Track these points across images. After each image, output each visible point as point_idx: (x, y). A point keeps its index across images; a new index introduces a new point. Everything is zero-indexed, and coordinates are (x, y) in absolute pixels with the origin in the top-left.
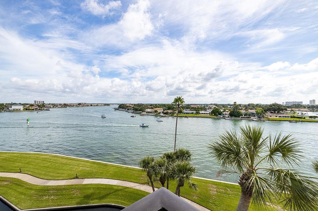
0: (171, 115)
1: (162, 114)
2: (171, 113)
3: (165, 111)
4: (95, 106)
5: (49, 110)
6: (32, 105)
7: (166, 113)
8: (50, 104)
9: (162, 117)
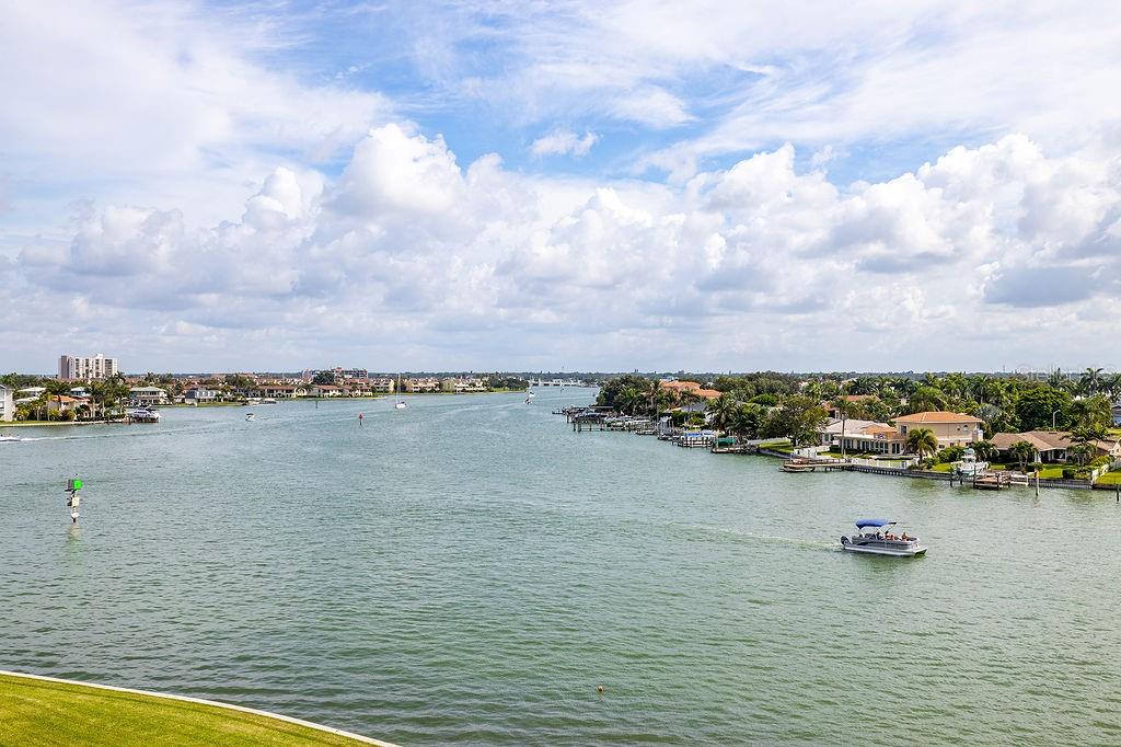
0: (1058, 472)
1: (972, 467)
2: (1057, 452)
3: (1003, 441)
4: (422, 391)
5: (153, 420)
6: (58, 389)
7: (1007, 459)
8: (150, 378)
9: (979, 486)
